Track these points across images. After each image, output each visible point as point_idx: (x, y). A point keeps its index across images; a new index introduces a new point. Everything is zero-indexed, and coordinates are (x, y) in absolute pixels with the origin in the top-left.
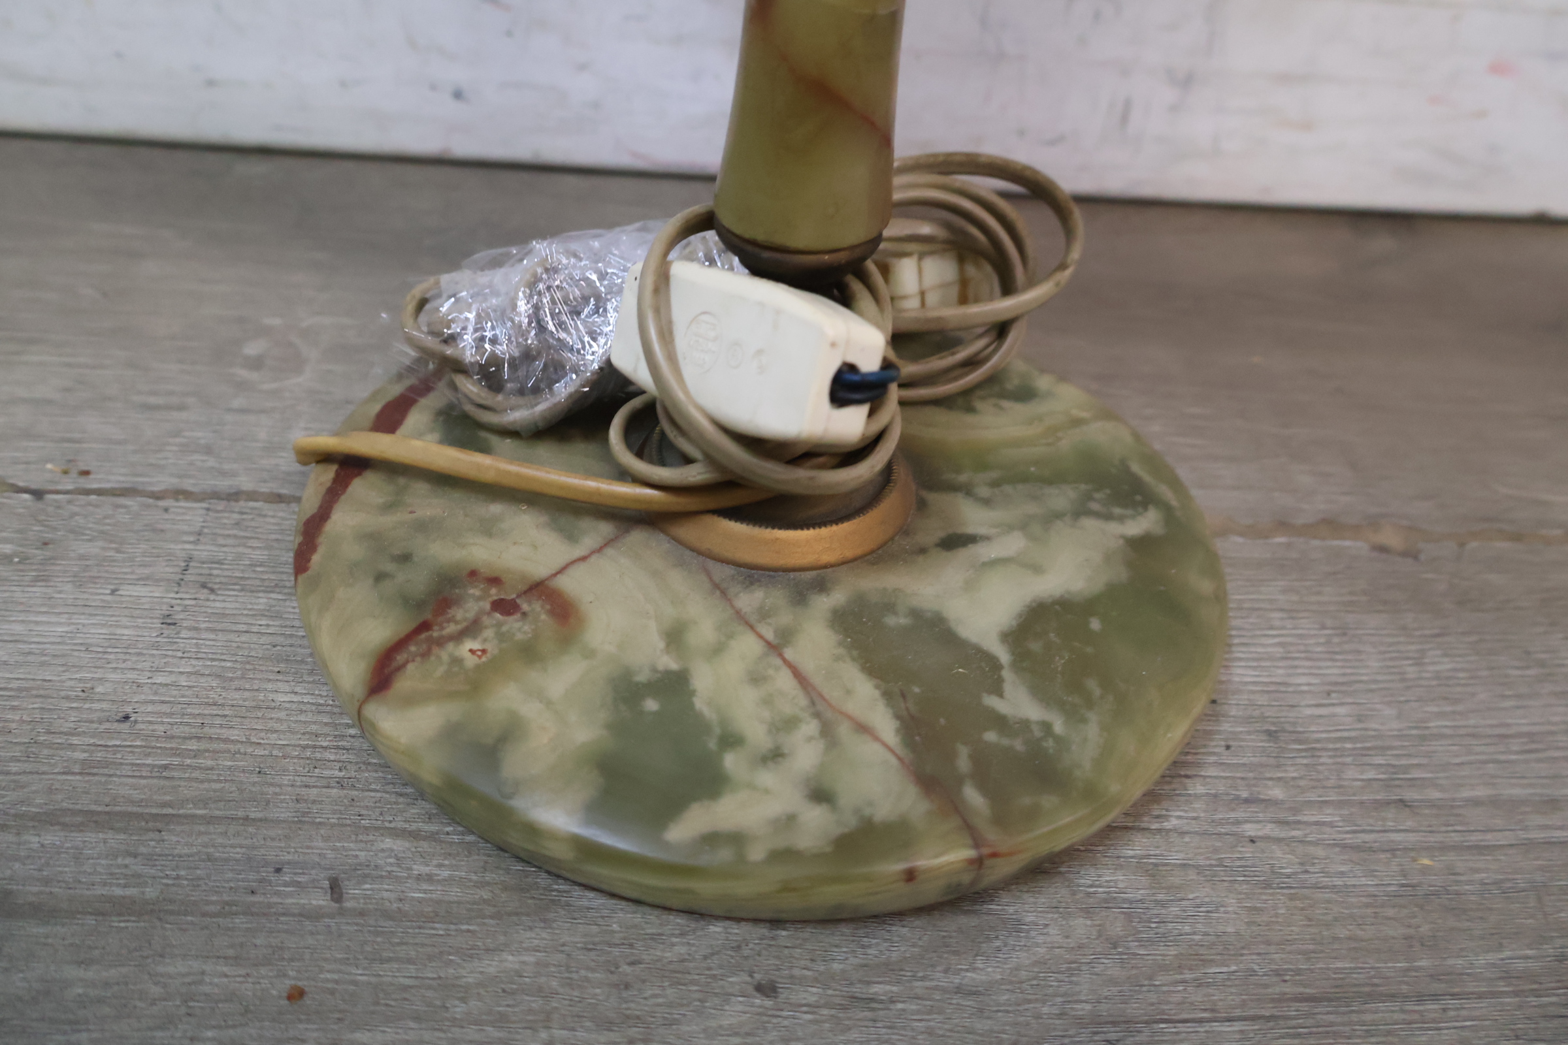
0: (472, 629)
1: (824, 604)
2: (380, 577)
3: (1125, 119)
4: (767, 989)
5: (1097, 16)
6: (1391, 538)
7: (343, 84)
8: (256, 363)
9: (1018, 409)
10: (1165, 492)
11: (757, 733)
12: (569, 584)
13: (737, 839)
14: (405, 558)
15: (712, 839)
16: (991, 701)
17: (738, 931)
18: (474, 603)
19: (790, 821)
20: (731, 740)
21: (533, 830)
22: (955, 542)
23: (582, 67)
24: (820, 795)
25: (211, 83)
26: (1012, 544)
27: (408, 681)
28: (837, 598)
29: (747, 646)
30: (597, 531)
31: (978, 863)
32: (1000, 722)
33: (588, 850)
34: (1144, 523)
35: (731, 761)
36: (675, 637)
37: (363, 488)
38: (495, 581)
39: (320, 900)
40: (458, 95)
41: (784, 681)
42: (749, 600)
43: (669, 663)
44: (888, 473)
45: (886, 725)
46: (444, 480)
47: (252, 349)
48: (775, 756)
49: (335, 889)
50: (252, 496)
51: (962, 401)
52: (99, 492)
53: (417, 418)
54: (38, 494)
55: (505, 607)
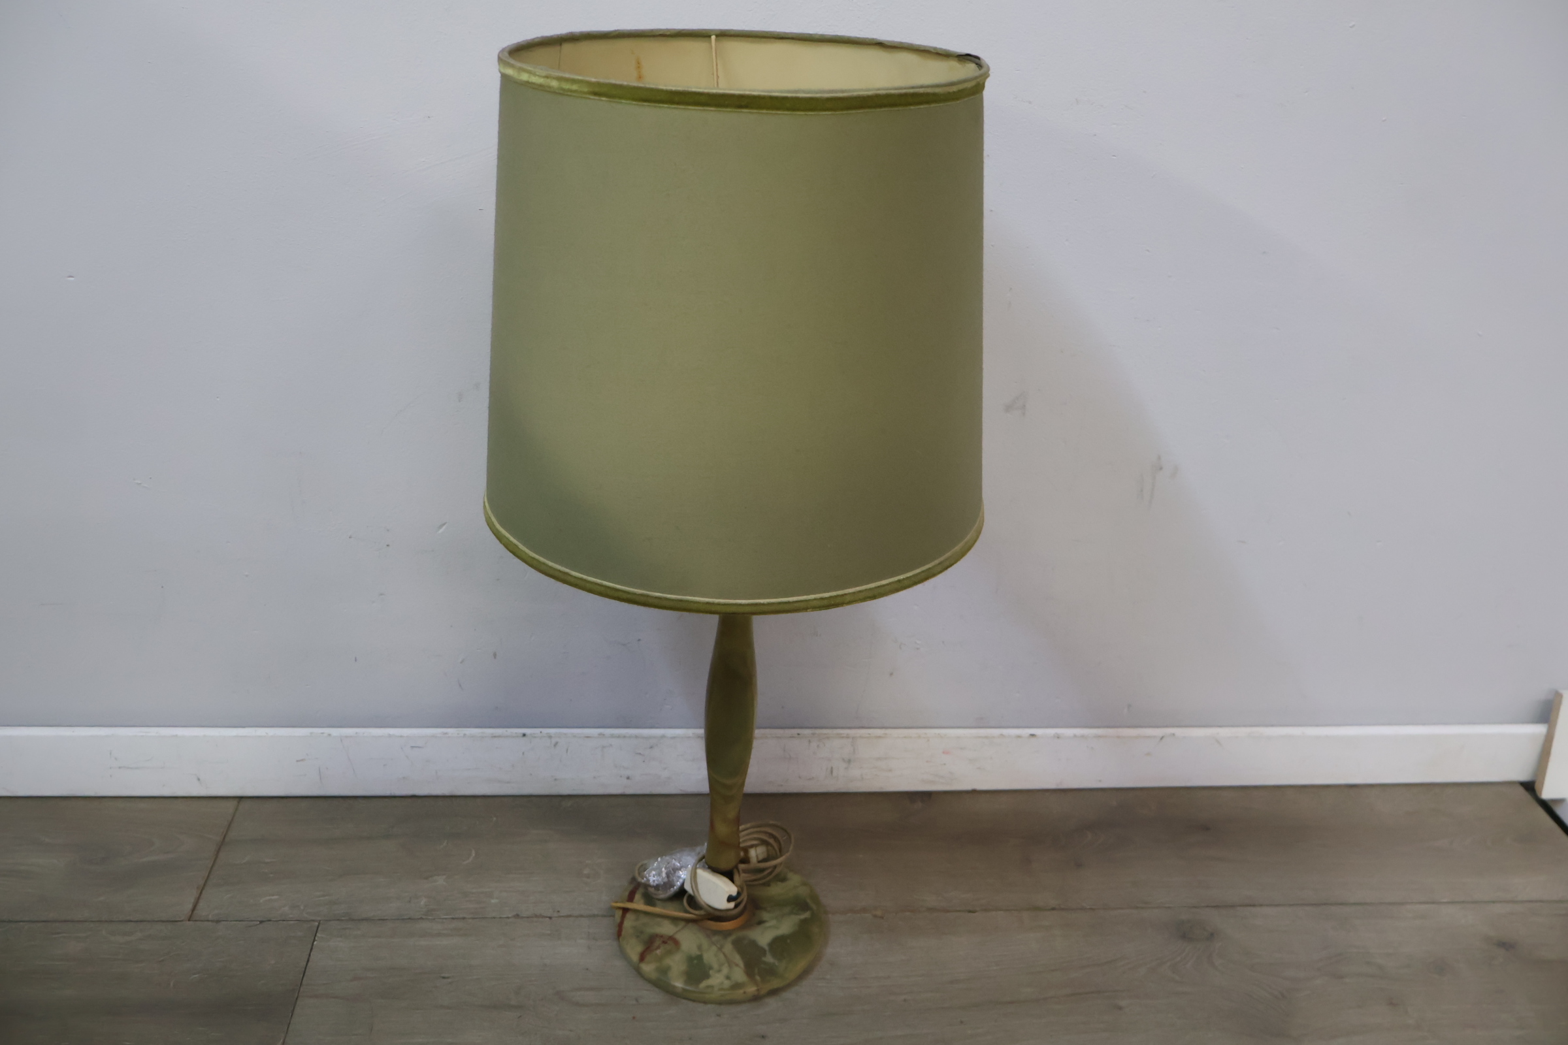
0: (658, 948)
1: (730, 939)
2: (638, 937)
3: (832, 772)
4: (719, 1015)
5: (818, 746)
6: (879, 913)
7: (594, 777)
8: (588, 876)
9: (781, 885)
10: (814, 907)
11: (716, 966)
12: (678, 937)
13: (712, 987)
14: (642, 932)
15: (708, 987)
16: (764, 959)
17: (713, 1006)
18: (658, 942)
19: (722, 983)
20: (711, 968)
21: (674, 987)
22: (760, 922)
23: (665, 769)
24: (728, 978)
25: (556, 779)
26: (773, 923)
27: (648, 958)
28: (733, 937)
29: (714, 948)
30: (682, 924)
31: (758, 990)
32: (765, 963)
33: (684, 990)
34: (807, 915)
35: (711, 972)
36: (700, 947)
37: (629, 916)
38: (662, 936)
39: (634, 1002)
40: (628, 778)
41: (721, 956)
42: (715, 938)
43: (698, 953)
44: (745, 907)
45: (741, 964)
46: (646, 913)
47: (586, 872)
48: (719, 971)
49: (637, 1000)
50: (598, 916)
51: (767, 884)
52: (563, 916)
53: (638, 896)
54: (550, 918)
55: (665, 942)
